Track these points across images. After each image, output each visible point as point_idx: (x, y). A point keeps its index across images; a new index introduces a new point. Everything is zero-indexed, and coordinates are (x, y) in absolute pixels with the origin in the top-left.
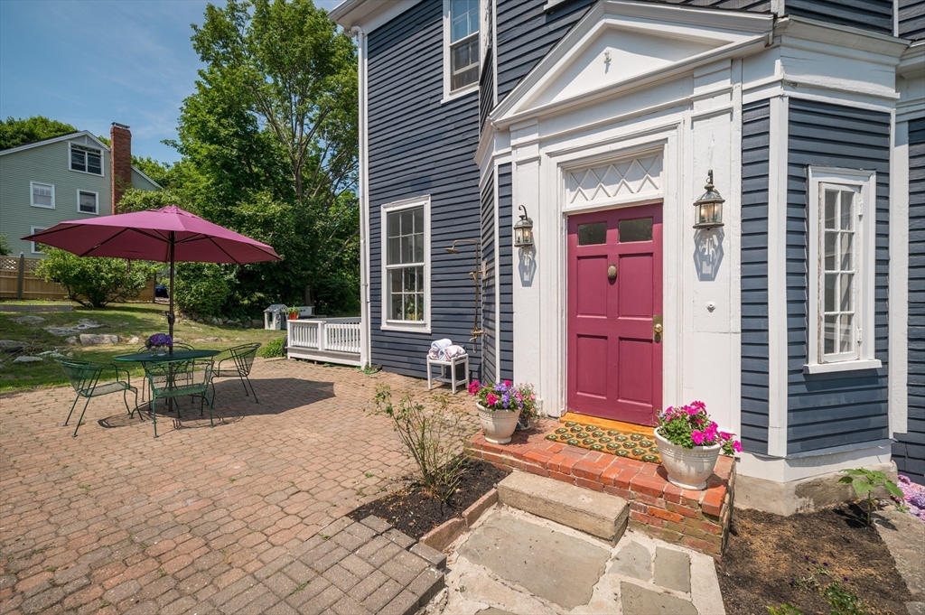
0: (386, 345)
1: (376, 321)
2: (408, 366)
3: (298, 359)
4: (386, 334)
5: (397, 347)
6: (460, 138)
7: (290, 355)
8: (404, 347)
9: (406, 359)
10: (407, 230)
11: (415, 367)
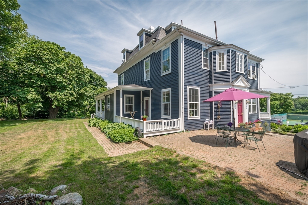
0: (189, 124)
1: (186, 117)
2: (195, 128)
3: (150, 137)
4: (189, 120)
5: (192, 123)
6: (205, 77)
7: (145, 136)
8: (194, 123)
9: (194, 126)
10: (193, 94)
11: (196, 127)
